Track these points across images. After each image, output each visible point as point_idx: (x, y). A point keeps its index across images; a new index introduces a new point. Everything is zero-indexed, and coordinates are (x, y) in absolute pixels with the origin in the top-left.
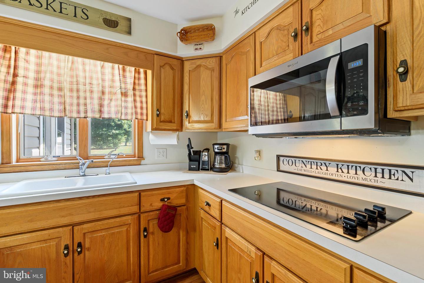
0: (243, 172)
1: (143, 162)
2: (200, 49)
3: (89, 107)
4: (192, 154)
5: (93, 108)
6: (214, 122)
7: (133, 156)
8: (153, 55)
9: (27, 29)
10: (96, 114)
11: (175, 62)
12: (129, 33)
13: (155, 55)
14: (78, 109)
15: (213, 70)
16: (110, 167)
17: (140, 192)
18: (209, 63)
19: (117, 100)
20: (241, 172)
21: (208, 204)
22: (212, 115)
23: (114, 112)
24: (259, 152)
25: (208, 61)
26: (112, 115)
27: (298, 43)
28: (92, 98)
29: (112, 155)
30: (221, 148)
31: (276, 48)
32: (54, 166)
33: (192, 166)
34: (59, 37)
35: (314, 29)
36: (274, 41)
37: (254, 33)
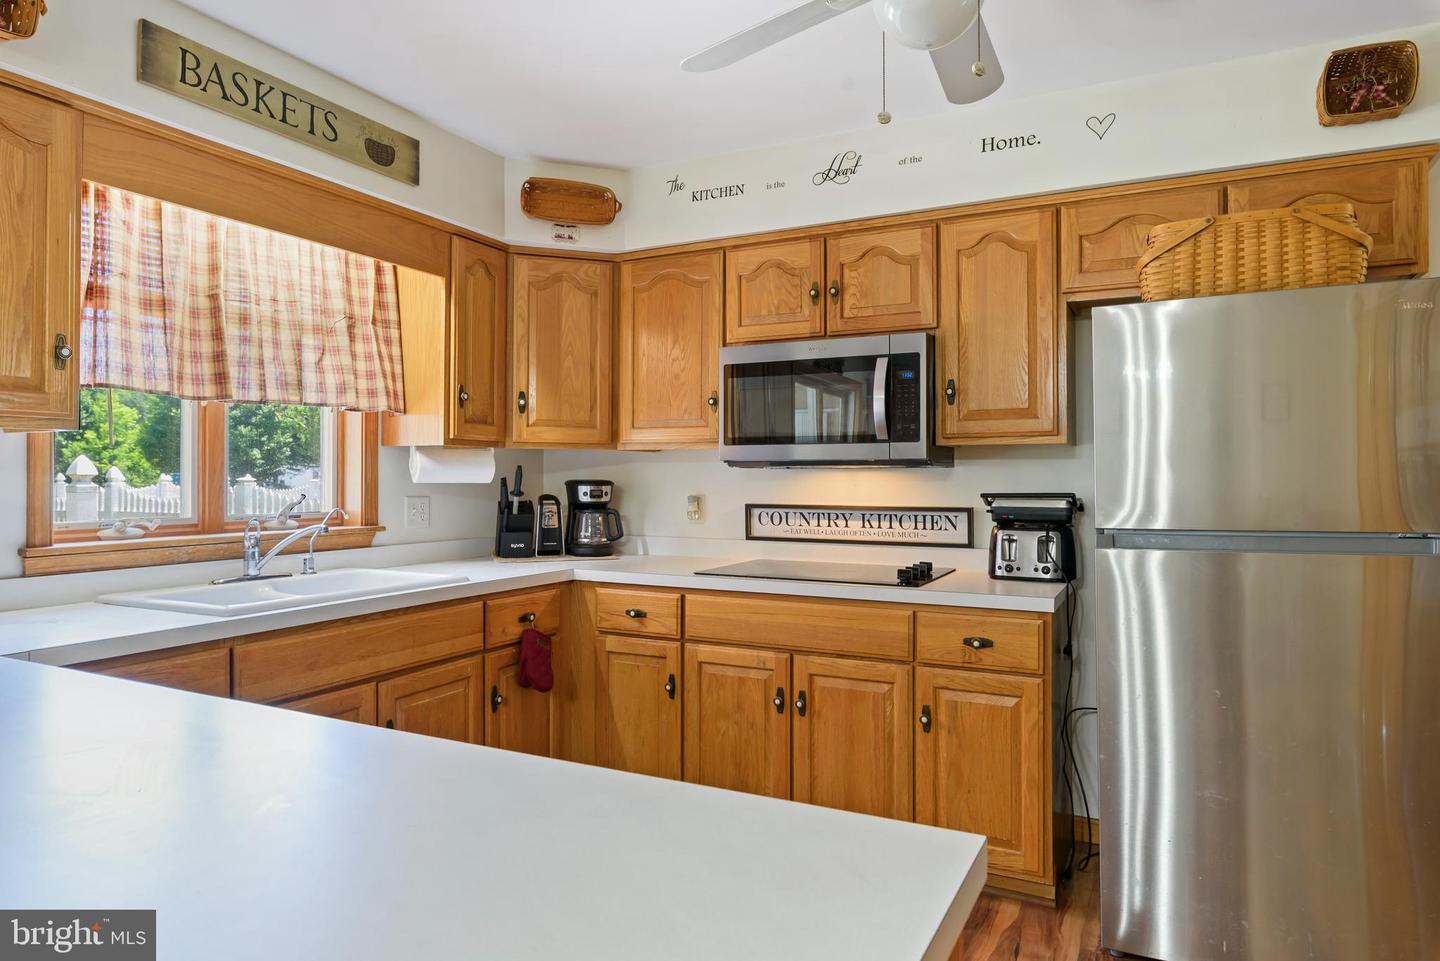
0: (646, 553)
1: (379, 537)
2: (570, 238)
3: (271, 372)
4: (515, 511)
5: (281, 374)
6: (598, 426)
7: (336, 522)
8: (448, 235)
9: (196, 154)
10: (291, 391)
11: (494, 257)
12: (415, 180)
13: (455, 237)
14: (243, 375)
15: (595, 294)
16: (314, 551)
17: (484, 598)
18: (586, 273)
19: (336, 351)
20: (641, 552)
21: (639, 615)
22: (592, 408)
23: (334, 386)
24: (697, 500)
25: (583, 269)
26: (329, 395)
27: (819, 309)
28: (276, 344)
29: (290, 517)
30: (599, 493)
31: (776, 302)
32: (167, 552)
33: (512, 546)
34: (260, 179)
35: (847, 297)
36: (772, 286)
37: (722, 250)
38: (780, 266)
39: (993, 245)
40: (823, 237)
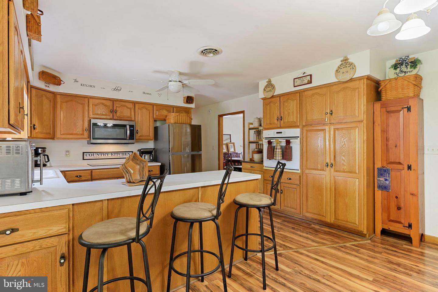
2: (48, 87)
6: (51, 134)
18: (49, 95)
21: (80, 176)
22: (50, 129)
24: (68, 152)
27: (112, 114)
31: (102, 111)
35: (118, 113)
36: (101, 108)
37: (89, 98)
38: (103, 104)
39: (144, 109)
40: (113, 101)
